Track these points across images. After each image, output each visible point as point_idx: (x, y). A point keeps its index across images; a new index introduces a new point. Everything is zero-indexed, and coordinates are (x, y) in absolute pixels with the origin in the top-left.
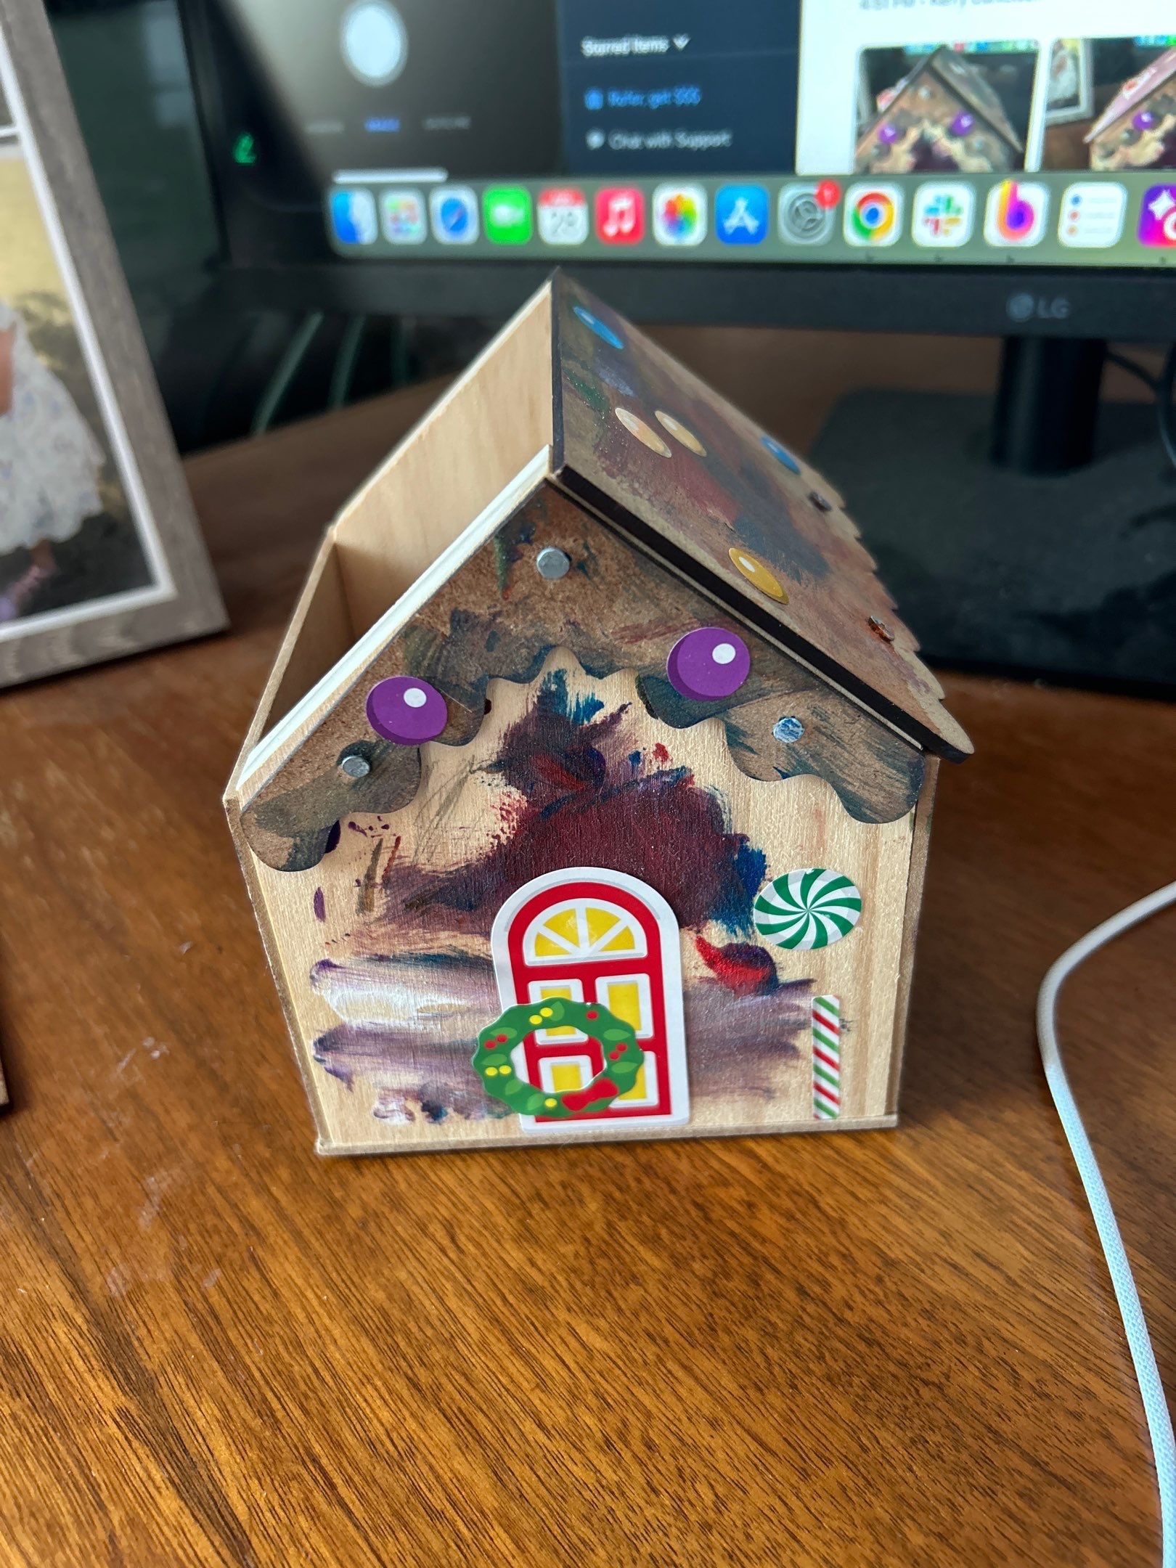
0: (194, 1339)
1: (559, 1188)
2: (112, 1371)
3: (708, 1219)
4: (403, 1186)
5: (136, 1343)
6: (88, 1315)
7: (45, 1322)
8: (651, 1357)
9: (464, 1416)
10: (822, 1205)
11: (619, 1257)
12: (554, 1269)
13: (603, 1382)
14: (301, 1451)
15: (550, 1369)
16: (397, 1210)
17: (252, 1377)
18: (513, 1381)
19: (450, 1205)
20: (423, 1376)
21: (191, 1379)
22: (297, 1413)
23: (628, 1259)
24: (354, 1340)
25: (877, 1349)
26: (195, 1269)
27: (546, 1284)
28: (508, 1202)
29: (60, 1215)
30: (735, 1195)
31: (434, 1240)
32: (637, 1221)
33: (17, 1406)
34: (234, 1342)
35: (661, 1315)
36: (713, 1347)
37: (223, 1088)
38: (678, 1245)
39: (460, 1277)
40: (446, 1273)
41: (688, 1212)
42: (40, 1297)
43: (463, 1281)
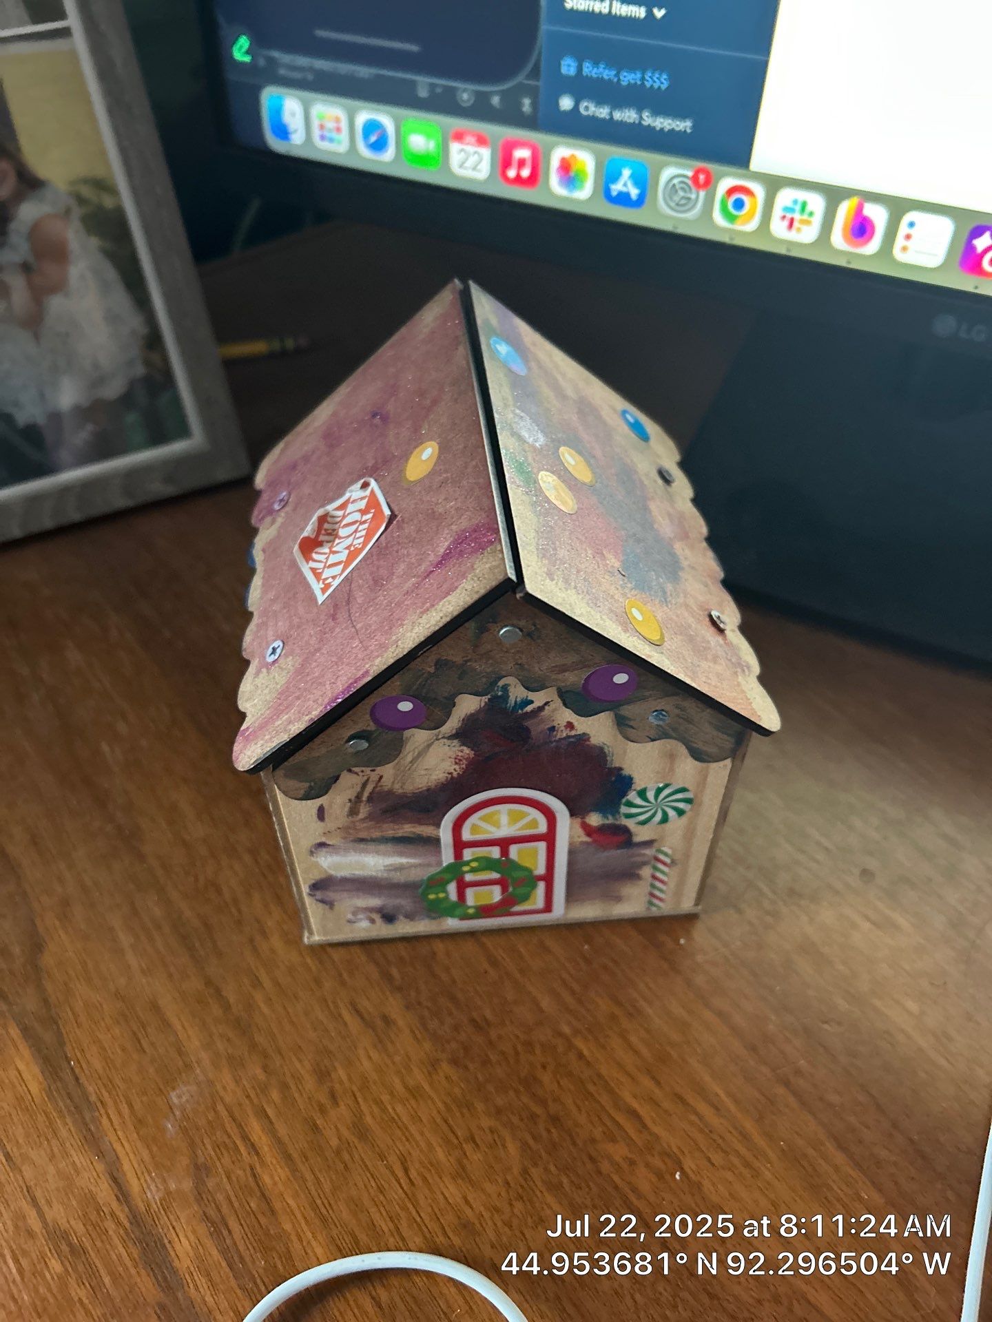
0: (211, 1244)
1: (487, 1131)
2: (152, 1270)
3: (599, 1173)
4: (369, 1119)
5: (168, 1246)
6: (129, 1215)
7: (99, 1221)
11: (531, 1201)
12: (482, 1209)
16: (364, 1141)
17: (255, 1283)
19: (404, 1139)
21: (213, 1285)
26: (211, 1183)
27: (476, 1222)
28: (447, 1141)
29: (105, 1121)
30: (619, 1151)
31: (393, 1173)
32: (546, 1169)
33: (82, 1293)
34: (243, 1254)
37: (226, 1007)
38: (575, 1194)
39: (411, 1207)
40: (401, 1203)
41: (584, 1163)
42: (93, 1197)
43: (414, 1213)
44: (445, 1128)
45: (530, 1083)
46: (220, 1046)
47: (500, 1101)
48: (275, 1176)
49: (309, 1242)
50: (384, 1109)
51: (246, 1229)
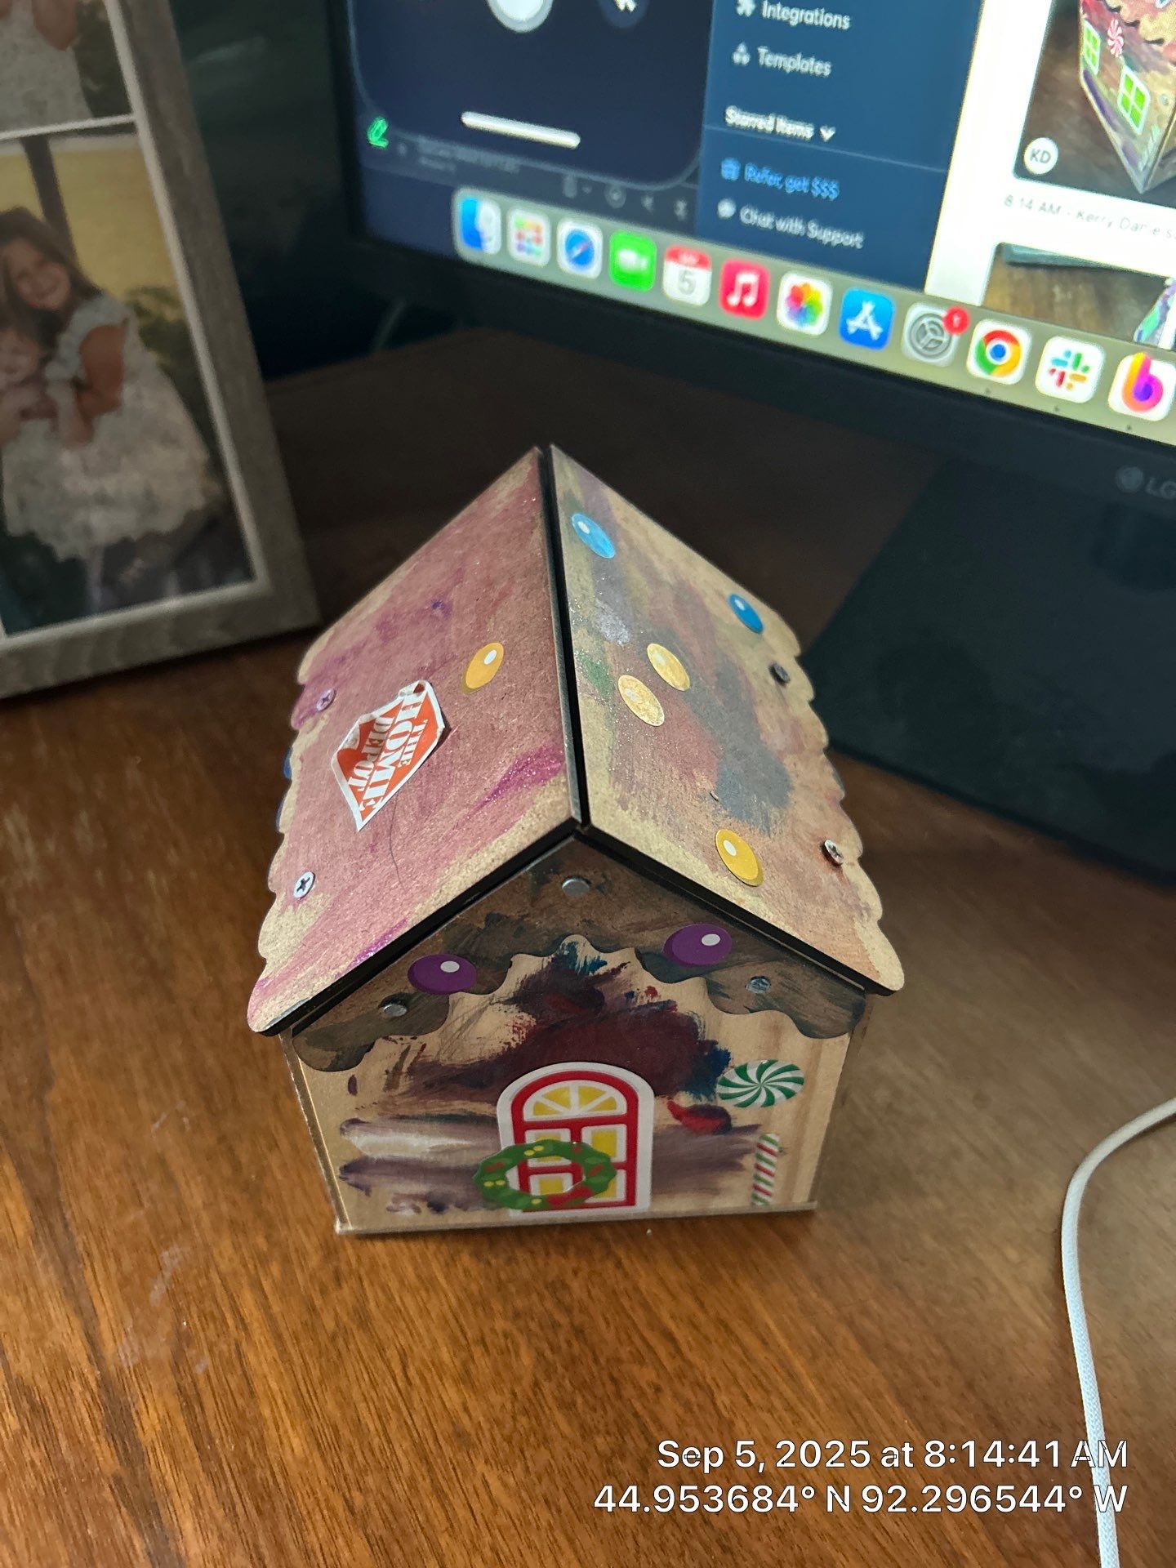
0: (180, 1420)
1: (501, 1336)
2: (113, 1439)
3: (619, 1396)
4: (372, 1305)
5: (134, 1415)
6: (98, 1377)
7: (66, 1380)
8: (544, 1524)
9: (384, 1545)
10: (718, 1402)
11: (537, 1418)
12: (481, 1419)
13: (500, 1538)
14: (251, 1547)
15: (460, 1516)
16: (364, 1329)
17: (222, 1468)
18: (428, 1521)
19: (407, 1333)
20: (358, 1499)
21: (176, 1463)
22: (254, 1513)
23: (544, 1422)
24: (308, 1452)
25: (729, 1556)
26: (191, 1353)
27: (473, 1433)
28: (456, 1341)
29: (89, 1274)
30: (646, 1375)
31: (389, 1367)
32: (560, 1386)
33: (36, 1456)
34: (213, 1434)
35: (561, 1486)
36: (595, 1524)
37: (237, 1167)
38: (588, 1416)
39: (404, 1409)
40: (393, 1403)
41: (603, 1384)
42: (64, 1353)
43: (405, 1413)
44: (453, 1322)
45: (557, 1287)
46: (225, 1207)
47: (520, 1303)
48: (261, 1359)
49: (286, 1432)
50: (391, 1299)
51: (221, 1409)
